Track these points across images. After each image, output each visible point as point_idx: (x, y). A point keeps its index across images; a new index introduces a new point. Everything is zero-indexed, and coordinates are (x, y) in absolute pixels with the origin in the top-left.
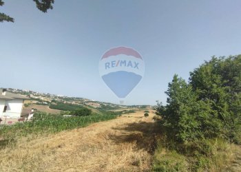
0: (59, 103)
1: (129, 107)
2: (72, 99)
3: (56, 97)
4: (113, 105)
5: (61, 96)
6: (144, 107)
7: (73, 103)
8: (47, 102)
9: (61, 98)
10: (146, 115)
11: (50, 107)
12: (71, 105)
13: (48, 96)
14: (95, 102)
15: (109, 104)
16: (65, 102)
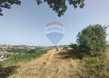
0: (12, 49)
1: (49, 47)
2: (20, 46)
3: (10, 46)
4: (41, 47)
5: (13, 45)
6: (55, 47)
7: (21, 48)
8: (5, 49)
9: (13, 46)
10: (57, 50)
11: (7, 52)
12: (19, 49)
13: (5, 46)
14: (32, 47)
15: (39, 47)
16: (16, 48)
